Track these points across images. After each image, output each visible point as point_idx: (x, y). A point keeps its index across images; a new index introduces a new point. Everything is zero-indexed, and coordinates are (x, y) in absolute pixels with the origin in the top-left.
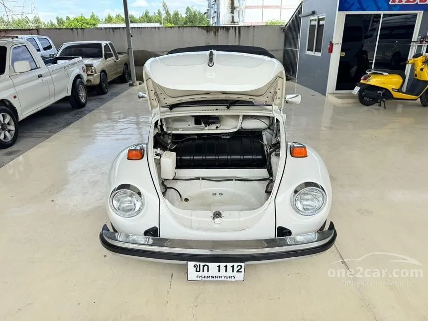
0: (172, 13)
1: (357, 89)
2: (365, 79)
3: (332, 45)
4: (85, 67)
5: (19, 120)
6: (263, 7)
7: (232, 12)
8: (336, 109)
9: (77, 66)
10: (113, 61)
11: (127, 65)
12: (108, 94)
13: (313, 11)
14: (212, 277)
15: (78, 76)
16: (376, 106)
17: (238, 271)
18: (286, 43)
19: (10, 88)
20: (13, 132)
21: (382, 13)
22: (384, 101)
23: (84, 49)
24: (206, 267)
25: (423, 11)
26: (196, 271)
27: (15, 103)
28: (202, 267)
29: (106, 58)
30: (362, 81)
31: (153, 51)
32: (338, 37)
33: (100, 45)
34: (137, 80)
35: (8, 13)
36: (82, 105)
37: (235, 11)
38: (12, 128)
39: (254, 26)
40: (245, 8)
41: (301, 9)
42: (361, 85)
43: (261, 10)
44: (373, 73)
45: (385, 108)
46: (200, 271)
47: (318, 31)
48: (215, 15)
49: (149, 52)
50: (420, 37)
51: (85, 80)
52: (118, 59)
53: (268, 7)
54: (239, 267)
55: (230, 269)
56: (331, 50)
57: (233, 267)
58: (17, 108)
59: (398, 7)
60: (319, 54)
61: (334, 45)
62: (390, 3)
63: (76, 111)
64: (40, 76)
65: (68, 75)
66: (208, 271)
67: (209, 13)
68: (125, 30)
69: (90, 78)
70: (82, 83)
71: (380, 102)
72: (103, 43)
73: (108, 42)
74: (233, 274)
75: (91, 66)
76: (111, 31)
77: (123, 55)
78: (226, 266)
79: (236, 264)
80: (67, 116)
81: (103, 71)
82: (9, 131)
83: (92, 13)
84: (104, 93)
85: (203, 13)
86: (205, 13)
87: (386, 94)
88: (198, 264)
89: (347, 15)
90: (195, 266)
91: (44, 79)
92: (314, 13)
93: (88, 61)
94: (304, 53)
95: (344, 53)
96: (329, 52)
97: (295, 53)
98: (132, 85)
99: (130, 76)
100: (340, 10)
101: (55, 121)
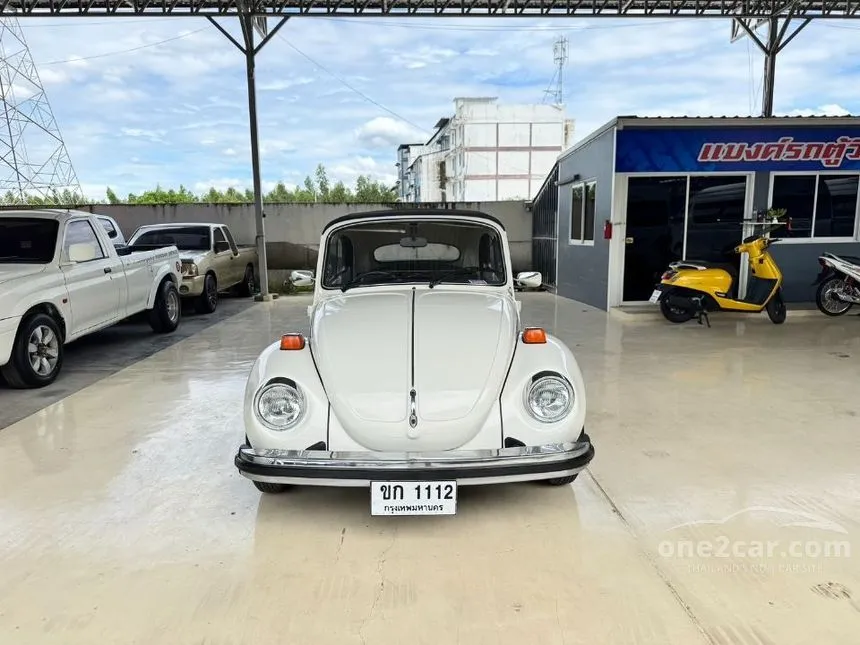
0: (331, 186)
1: (657, 294)
2: (667, 278)
3: (609, 226)
4: (180, 263)
5: (67, 341)
6: (497, 177)
7: (442, 186)
8: (628, 332)
9: (166, 261)
10: (229, 257)
11: (252, 266)
12: (217, 312)
13: (576, 173)
14: (409, 508)
15: (169, 277)
16: (692, 324)
17: (446, 497)
18: (536, 229)
19: (60, 285)
20: (55, 360)
21: (688, 174)
22: (706, 315)
23: (175, 236)
24: (399, 489)
25: (754, 173)
26: (385, 498)
27: (64, 311)
28: (392, 490)
29: (216, 251)
30: (663, 282)
31: (301, 242)
32: (618, 213)
33: (208, 228)
34: (270, 292)
35: (23, 185)
36: (171, 328)
37: (447, 185)
38: (54, 352)
39: (479, 203)
40: (465, 179)
41: (557, 172)
42: (663, 288)
43: (495, 181)
44: (681, 268)
45: (709, 326)
46: (389, 498)
47: (586, 202)
48: (412, 191)
49: (293, 245)
50: (755, 212)
51: (179, 285)
52: (236, 254)
53: (505, 177)
54: (449, 489)
55: (434, 492)
56: (608, 235)
57: (439, 488)
58: (66, 320)
59: (714, 166)
60: (590, 243)
61: (614, 227)
62: (699, 159)
63: (159, 336)
64: (107, 271)
65: (152, 273)
66: (402, 498)
67: (400, 187)
68: (253, 207)
69: (187, 283)
70: (173, 288)
71: (699, 317)
72: (213, 226)
73: (220, 226)
74: (438, 502)
75: (190, 262)
76: (226, 209)
77: (247, 249)
78: (428, 488)
79: (443, 484)
80: (144, 344)
81: (210, 273)
82: (49, 358)
83: (181, 187)
84: (210, 311)
85: (391, 188)
86: (393, 189)
87: (708, 303)
88: (387, 484)
89: (630, 179)
90: (382, 489)
91: (114, 276)
92: (577, 178)
93: (186, 255)
94: (567, 243)
95: (632, 239)
96: (606, 238)
97: (550, 245)
98: (260, 299)
99: (257, 286)
100: (618, 170)
101: (123, 350)
